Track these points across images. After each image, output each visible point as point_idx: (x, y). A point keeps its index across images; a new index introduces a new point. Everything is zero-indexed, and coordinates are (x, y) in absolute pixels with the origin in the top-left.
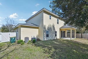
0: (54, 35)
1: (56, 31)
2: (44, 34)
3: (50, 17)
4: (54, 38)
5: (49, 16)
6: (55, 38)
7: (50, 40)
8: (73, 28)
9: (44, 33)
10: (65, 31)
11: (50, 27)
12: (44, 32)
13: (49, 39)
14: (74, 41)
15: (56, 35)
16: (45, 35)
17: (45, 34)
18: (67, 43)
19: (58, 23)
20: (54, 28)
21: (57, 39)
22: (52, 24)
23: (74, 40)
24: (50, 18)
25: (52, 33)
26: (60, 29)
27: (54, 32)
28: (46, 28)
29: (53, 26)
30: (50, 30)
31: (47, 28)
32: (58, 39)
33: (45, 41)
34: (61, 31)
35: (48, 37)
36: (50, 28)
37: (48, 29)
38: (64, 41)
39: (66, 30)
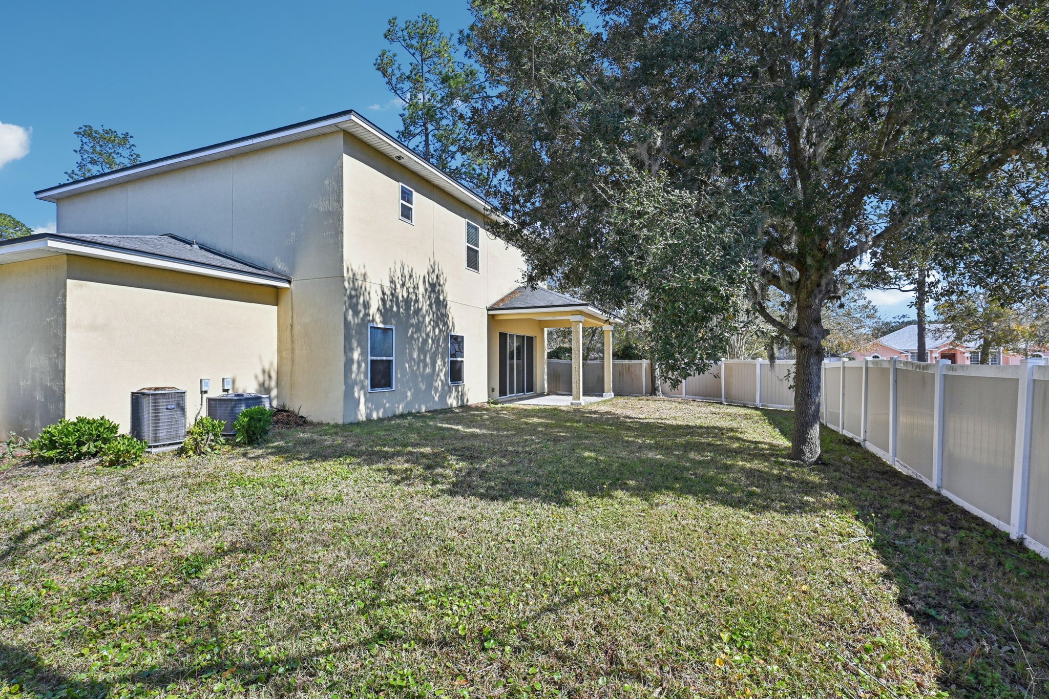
0: (442, 369)
1: (457, 332)
2: (349, 362)
3: (406, 196)
4: (443, 397)
5: (395, 187)
6: (452, 401)
7: (402, 416)
8: (590, 309)
9: (348, 349)
10: (530, 340)
11: (402, 293)
12: (347, 338)
13: (400, 409)
14: (595, 412)
15: (456, 374)
16: (361, 373)
17: (356, 355)
18: (547, 426)
19: (473, 260)
20: (440, 305)
21: (464, 407)
22: (421, 271)
23: (594, 408)
24: (406, 213)
25: (422, 350)
26: (491, 318)
27: (436, 340)
28: (367, 305)
29: (434, 288)
30: (404, 325)
31: (375, 304)
32: (477, 408)
33: (359, 424)
34: (503, 336)
35: (388, 384)
36: (407, 301)
37: (385, 313)
38: (527, 416)
39: (541, 324)
